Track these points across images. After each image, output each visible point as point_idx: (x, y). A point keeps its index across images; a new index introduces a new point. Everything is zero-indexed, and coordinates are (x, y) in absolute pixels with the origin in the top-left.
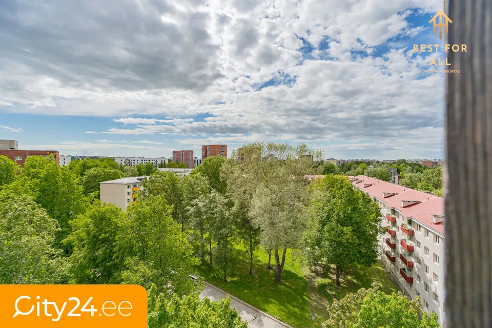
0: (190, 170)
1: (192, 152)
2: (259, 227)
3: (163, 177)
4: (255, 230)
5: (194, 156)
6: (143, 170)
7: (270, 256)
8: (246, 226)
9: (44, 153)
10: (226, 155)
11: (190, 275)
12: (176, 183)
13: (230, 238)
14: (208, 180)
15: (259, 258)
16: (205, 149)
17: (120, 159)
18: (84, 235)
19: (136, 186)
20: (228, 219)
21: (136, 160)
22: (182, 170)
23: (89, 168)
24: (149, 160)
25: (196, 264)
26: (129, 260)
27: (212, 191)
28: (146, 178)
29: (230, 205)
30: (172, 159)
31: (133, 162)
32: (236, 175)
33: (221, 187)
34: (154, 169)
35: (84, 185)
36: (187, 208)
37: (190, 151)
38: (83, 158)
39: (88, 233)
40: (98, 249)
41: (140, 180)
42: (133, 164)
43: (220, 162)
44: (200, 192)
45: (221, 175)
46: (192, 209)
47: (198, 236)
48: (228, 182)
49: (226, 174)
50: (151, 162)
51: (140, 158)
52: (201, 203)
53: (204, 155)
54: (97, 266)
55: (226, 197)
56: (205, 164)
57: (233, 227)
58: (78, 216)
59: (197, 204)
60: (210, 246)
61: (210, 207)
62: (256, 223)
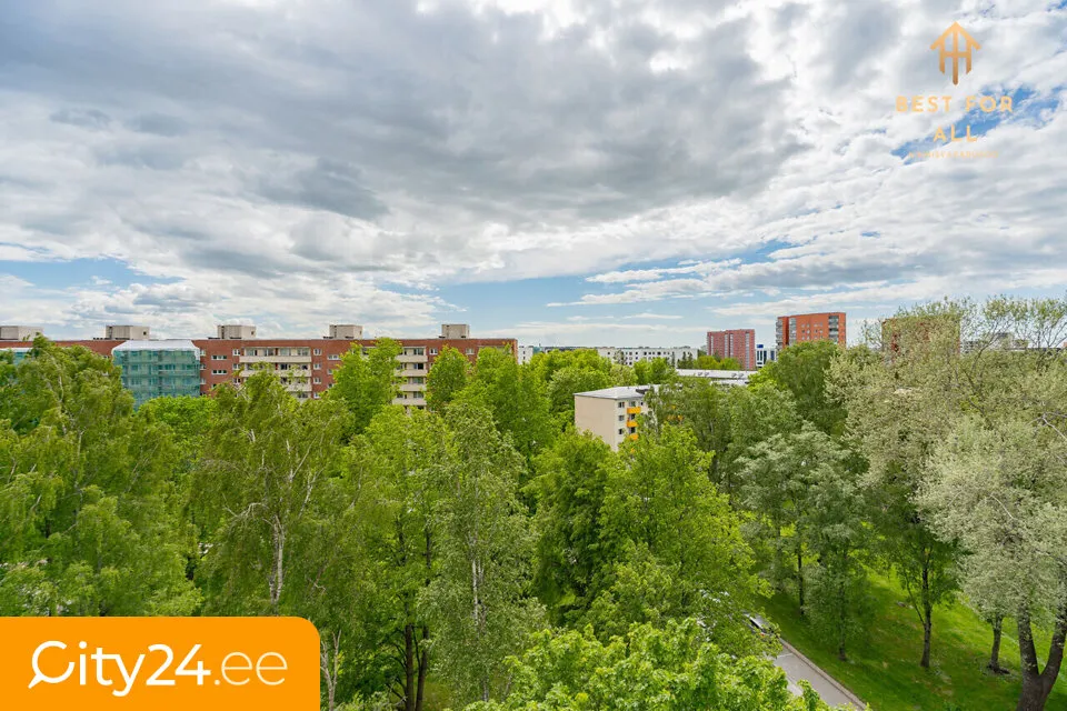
0: (746, 374)
1: (751, 333)
2: (956, 540)
3: (687, 389)
4: (943, 547)
5: (757, 343)
6: (648, 372)
7: (997, 633)
8: (907, 528)
9: (498, 343)
10: (844, 337)
11: (747, 616)
12: (713, 403)
13: (857, 551)
14: (792, 399)
15: (958, 631)
16: (784, 324)
17: (607, 351)
18: (552, 484)
19: (633, 404)
20: (849, 501)
21: (634, 352)
22: (728, 374)
23: (558, 367)
24: (659, 353)
25: (760, 592)
26: (628, 545)
27: (803, 428)
28: (652, 390)
29: (857, 465)
30: (706, 350)
31: (628, 356)
32: (871, 390)
33: (830, 418)
34: (667, 371)
35: (552, 397)
36: (741, 459)
37: (747, 332)
38: (549, 349)
39: (559, 481)
40: (573, 514)
41: (642, 392)
42: (628, 361)
43: (827, 355)
44: (772, 427)
45: (829, 387)
46: (753, 465)
47: (768, 528)
48: (848, 406)
49: (844, 386)
50: (662, 356)
51: (640, 348)
52: (774, 453)
53: (781, 340)
54: (570, 544)
55: (844, 446)
56: (785, 360)
57: (864, 524)
58: (544, 449)
59: (764, 455)
60: (800, 560)
61: (799, 466)
62: (944, 525)
